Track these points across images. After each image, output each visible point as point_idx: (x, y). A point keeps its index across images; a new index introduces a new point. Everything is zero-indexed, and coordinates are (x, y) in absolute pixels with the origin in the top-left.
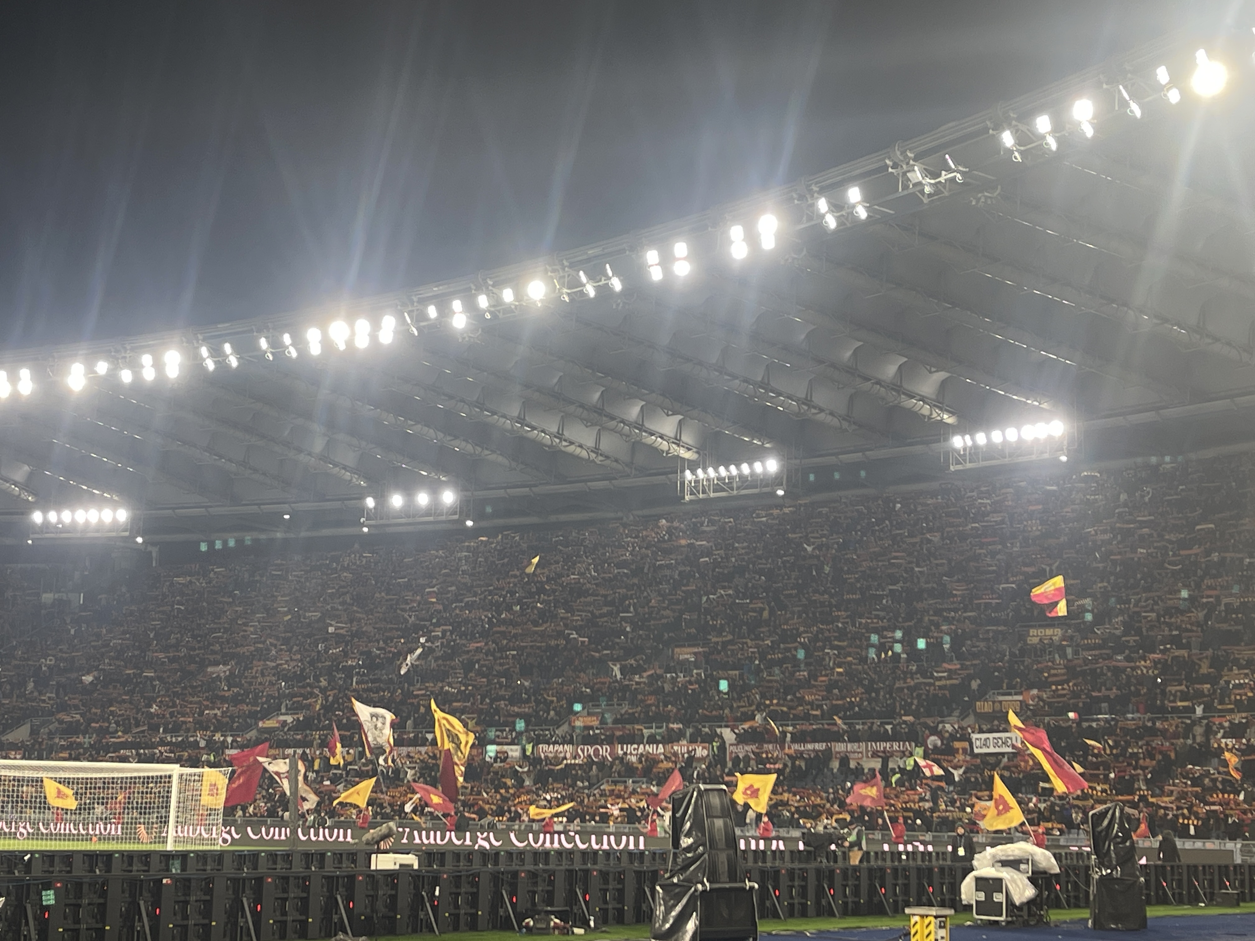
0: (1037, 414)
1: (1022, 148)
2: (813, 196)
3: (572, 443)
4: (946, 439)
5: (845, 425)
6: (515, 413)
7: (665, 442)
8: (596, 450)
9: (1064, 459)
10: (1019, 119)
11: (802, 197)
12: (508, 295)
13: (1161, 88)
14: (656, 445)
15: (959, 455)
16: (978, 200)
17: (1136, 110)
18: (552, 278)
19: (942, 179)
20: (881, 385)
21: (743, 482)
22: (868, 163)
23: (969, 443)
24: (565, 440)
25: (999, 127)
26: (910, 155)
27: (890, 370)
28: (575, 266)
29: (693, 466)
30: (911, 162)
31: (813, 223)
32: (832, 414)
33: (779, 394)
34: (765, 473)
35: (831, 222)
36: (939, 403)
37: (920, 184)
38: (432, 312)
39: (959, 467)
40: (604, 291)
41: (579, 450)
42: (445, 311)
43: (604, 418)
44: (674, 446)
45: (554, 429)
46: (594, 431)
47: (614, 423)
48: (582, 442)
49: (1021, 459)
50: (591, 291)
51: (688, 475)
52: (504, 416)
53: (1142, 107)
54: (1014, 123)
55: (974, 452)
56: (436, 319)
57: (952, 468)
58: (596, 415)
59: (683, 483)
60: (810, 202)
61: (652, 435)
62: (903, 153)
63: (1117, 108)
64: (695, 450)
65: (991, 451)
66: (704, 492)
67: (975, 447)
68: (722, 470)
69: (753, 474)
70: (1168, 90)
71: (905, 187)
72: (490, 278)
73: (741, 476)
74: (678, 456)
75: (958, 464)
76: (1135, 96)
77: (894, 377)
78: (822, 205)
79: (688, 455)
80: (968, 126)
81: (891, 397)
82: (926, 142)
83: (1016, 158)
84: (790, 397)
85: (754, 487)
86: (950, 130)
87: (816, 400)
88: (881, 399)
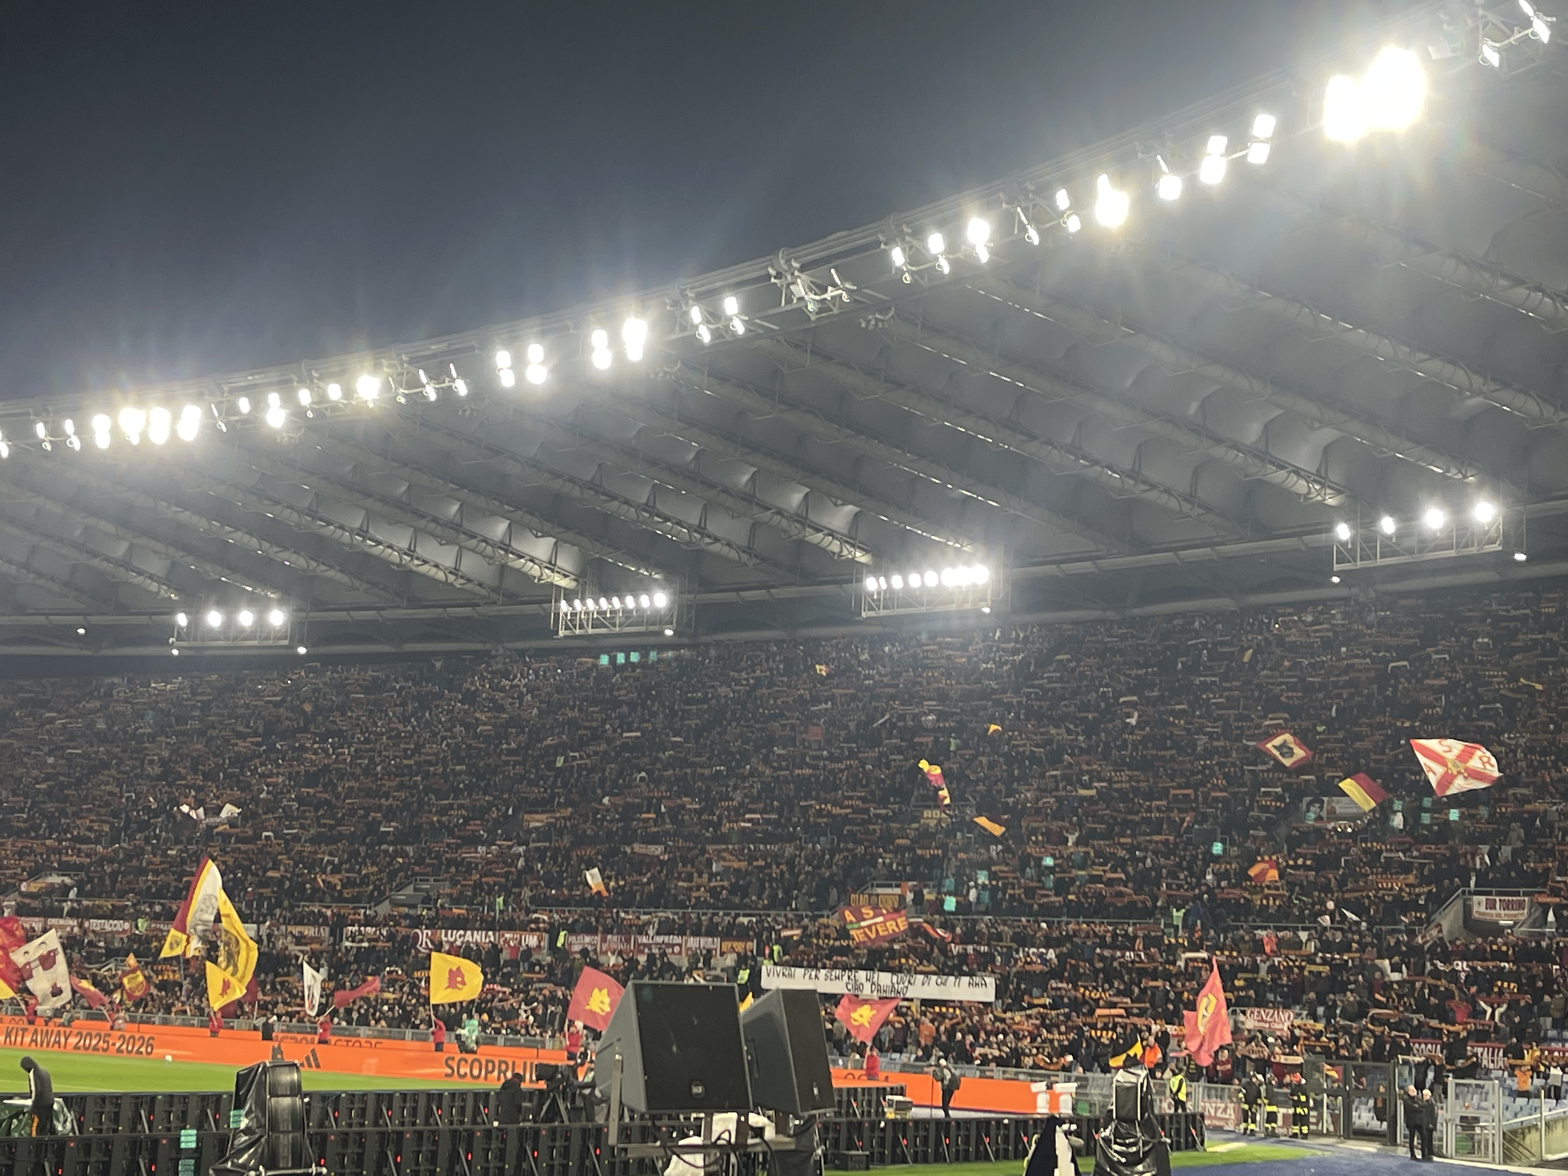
0: (960, 556)
1: (914, 269)
2: (687, 302)
3: (425, 562)
4: (859, 580)
5: (745, 557)
6: (357, 525)
7: (536, 567)
8: (455, 571)
9: (987, 610)
10: (911, 235)
11: (675, 303)
12: (334, 391)
13: (1061, 214)
14: (525, 569)
15: (873, 600)
16: (868, 322)
17: (1034, 236)
18: (388, 374)
19: (828, 296)
20: (782, 515)
21: (627, 618)
22: (750, 269)
23: (884, 586)
24: (418, 559)
25: (890, 242)
26: (796, 265)
27: (796, 498)
28: (415, 361)
29: (569, 595)
30: (796, 273)
31: (686, 334)
32: (729, 544)
33: (667, 519)
34: (652, 609)
35: (705, 335)
36: (851, 539)
37: (801, 299)
38: (244, 405)
39: (872, 614)
40: (446, 394)
41: (434, 570)
42: (258, 405)
43: (462, 536)
44: (547, 571)
45: (404, 545)
46: (455, 550)
47: (473, 543)
48: (439, 561)
49: (939, 609)
50: (431, 393)
51: (564, 606)
52: (342, 527)
53: (1043, 233)
54: (908, 238)
55: (889, 598)
56: (250, 413)
58: (452, 531)
59: (557, 615)
60: (684, 308)
61: (521, 557)
62: (788, 261)
63: (1016, 231)
64: (572, 577)
65: (908, 598)
66: (581, 627)
67: (890, 590)
68: (603, 601)
69: (639, 609)
70: (1068, 217)
71: (789, 301)
72: (316, 370)
73: (625, 611)
74: (551, 585)
75: (871, 609)
76: (1035, 220)
77: (799, 507)
78: (696, 314)
79: (564, 583)
80: (860, 237)
81: (795, 529)
82: (814, 251)
83: (907, 279)
84: (679, 523)
85: (640, 624)
86: (839, 240)
87: (711, 528)
88: (785, 531)
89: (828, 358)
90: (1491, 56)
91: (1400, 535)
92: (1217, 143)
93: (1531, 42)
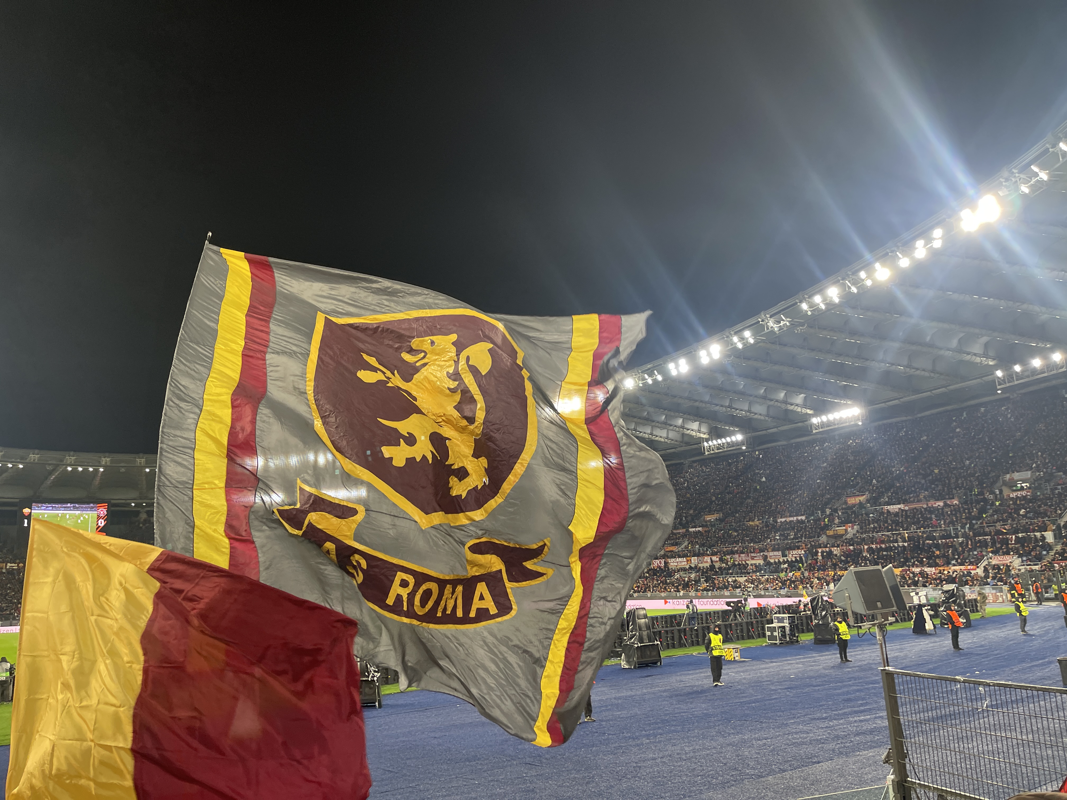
0: (846, 406)
1: (811, 309)
2: (732, 336)
3: (657, 436)
4: (810, 420)
5: (767, 418)
6: (633, 427)
7: (694, 432)
8: (667, 438)
9: (860, 423)
10: (808, 298)
11: (728, 337)
13: (863, 280)
14: (691, 434)
15: (816, 426)
16: (798, 330)
17: (854, 290)
18: (635, 378)
19: (781, 324)
20: (778, 402)
21: (728, 445)
22: (752, 321)
23: (820, 421)
25: (801, 302)
26: (768, 316)
27: (782, 395)
28: (643, 372)
29: (707, 440)
30: (769, 319)
31: (733, 347)
32: (760, 415)
33: (737, 410)
34: (737, 441)
35: (740, 346)
36: (805, 406)
37: (772, 327)
39: (817, 431)
40: (655, 381)
41: (660, 439)
43: (668, 426)
44: (698, 433)
45: (649, 432)
46: (666, 431)
47: (671, 428)
48: (661, 435)
49: (842, 425)
50: (650, 381)
51: (706, 444)
53: (857, 288)
55: (823, 425)
57: (814, 432)
58: (664, 425)
59: (704, 448)
60: (731, 338)
61: (689, 430)
62: (765, 315)
63: (847, 289)
64: (707, 434)
65: (829, 424)
66: (713, 450)
67: (822, 422)
68: (719, 441)
69: (732, 442)
70: (866, 280)
71: (768, 329)
73: (727, 443)
74: (700, 438)
75: (816, 429)
76: (853, 284)
77: (784, 398)
78: (735, 339)
79: (704, 436)
80: (790, 302)
81: (783, 406)
82: (774, 310)
83: (809, 313)
84: (742, 410)
85: (733, 446)
86: (782, 305)
87: (753, 410)
88: (780, 407)
89: (785, 345)
90: (1025, 189)
91: (1023, 371)
92: (920, 243)
93: (1041, 182)
